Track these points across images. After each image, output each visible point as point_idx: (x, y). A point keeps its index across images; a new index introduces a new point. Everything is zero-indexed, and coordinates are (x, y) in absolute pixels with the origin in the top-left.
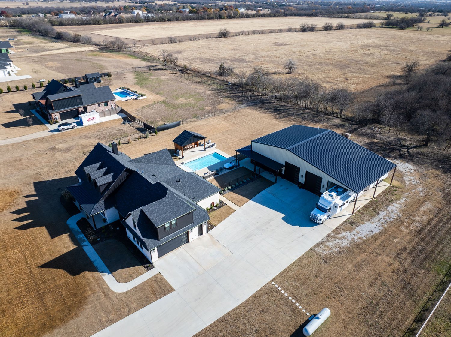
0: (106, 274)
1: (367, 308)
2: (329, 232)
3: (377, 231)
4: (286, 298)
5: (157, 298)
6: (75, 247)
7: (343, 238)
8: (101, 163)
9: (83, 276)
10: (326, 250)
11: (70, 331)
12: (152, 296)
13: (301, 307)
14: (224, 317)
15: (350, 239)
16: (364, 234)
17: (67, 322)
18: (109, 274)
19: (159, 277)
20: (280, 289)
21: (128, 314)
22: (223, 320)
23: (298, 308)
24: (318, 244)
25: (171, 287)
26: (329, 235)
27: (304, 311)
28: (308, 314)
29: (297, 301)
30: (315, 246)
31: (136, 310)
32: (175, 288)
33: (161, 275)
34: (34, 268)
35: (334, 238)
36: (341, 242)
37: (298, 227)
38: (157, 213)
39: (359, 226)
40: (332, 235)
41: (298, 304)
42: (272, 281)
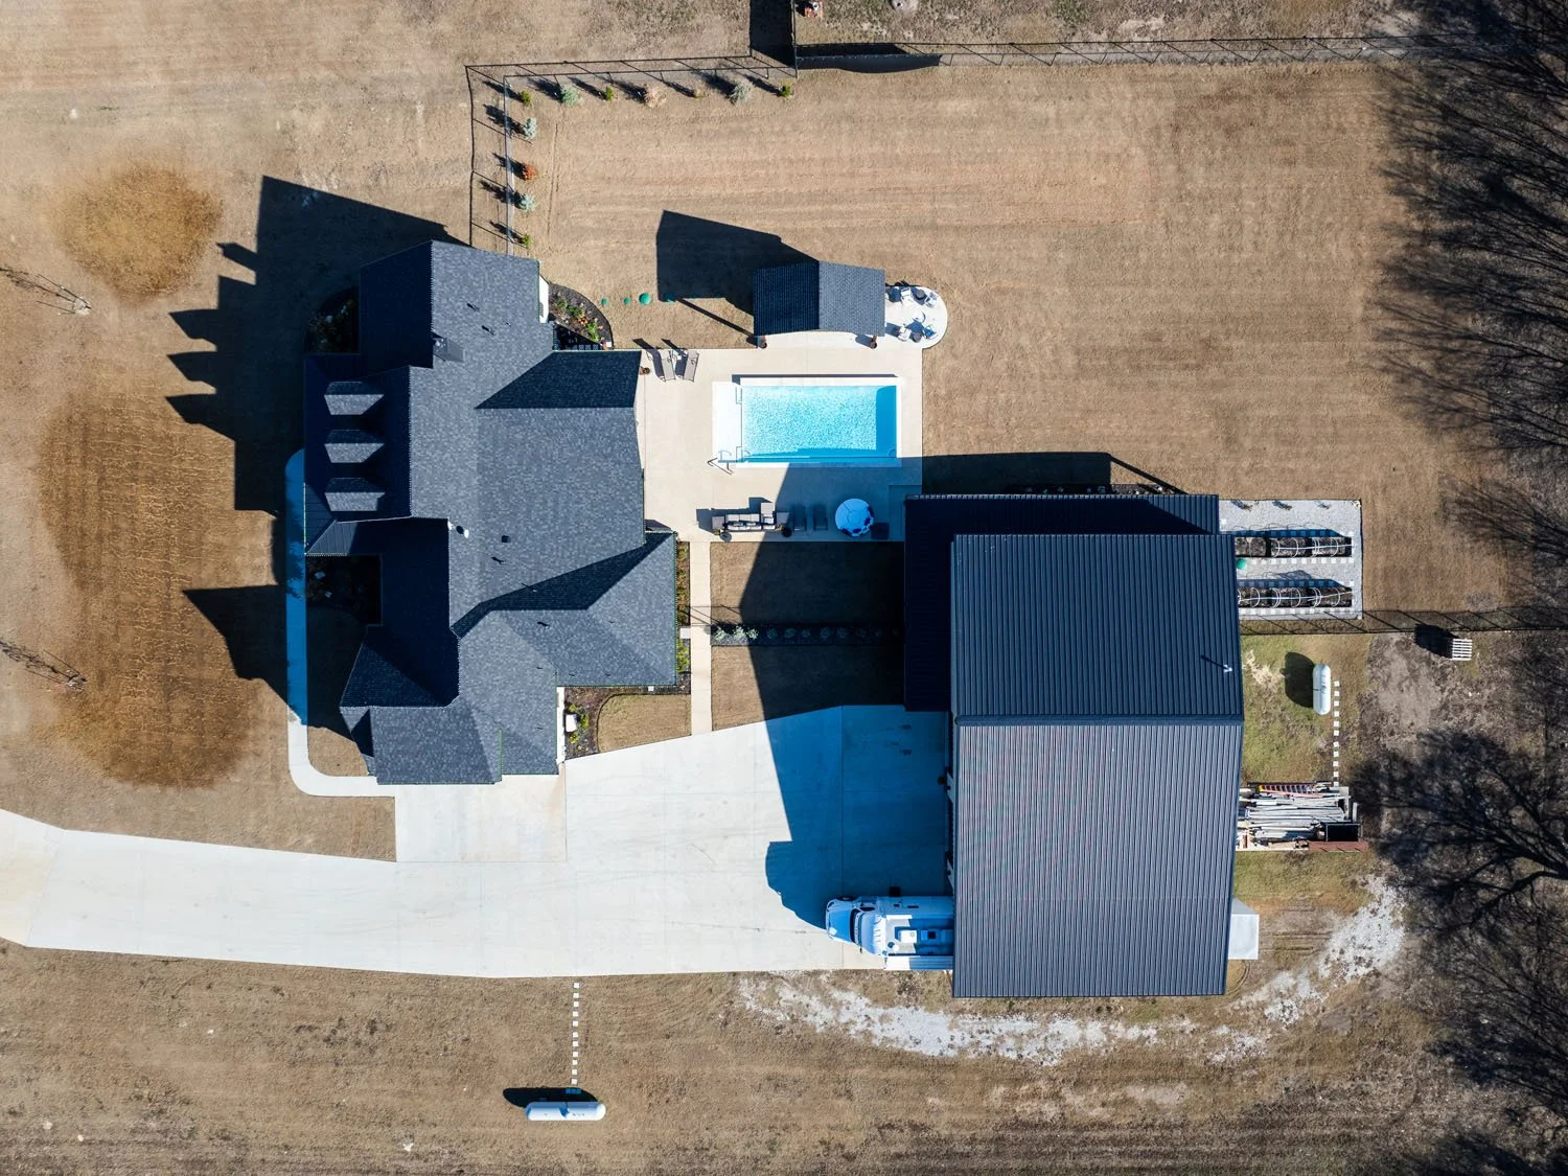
0: (298, 719)
1: (686, 1149)
2: (822, 966)
3: (930, 1049)
4: (569, 1029)
5: (354, 853)
6: (273, 582)
7: (835, 1004)
8: (380, 396)
9: (254, 693)
10: (760, 1001)
11: (192, 810)
12: (349, 842)
13: (575, 1063)
14: (436, 979)
15: (843, 1020)
16: (891, 1035)
17: (192, 786)
18: (303, 723)
19: (388, 807)
20: (576, 1004)
21: (293, 848)
22: (431, 981)
23: (569, 1059)
24: (763, 974)
25: (393, 849)
26: (817, 973)
27: (574, 1072)
28: (574, 1082)
29: (583, 1048)
30: (748, 975)
31: (308, 850)
32: (399, 857)
33: (393, 806)
34: (176, 587)
35: (819, 990)
36: (818, 1009)
37: (777, 897)
38: (400, 744)
39: (912, 1008)
40: (823, 978)
41: (575, 1054)
42: (580, 980)
